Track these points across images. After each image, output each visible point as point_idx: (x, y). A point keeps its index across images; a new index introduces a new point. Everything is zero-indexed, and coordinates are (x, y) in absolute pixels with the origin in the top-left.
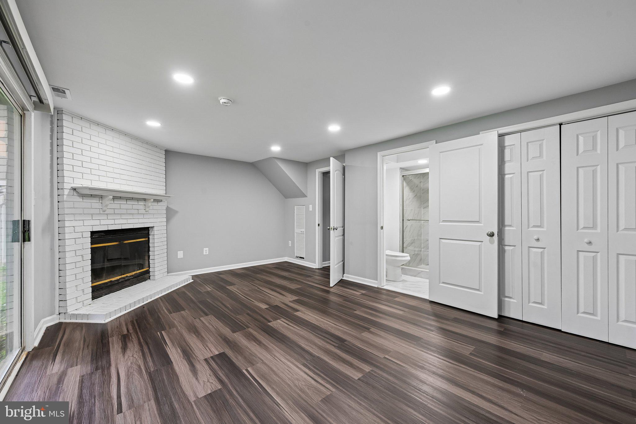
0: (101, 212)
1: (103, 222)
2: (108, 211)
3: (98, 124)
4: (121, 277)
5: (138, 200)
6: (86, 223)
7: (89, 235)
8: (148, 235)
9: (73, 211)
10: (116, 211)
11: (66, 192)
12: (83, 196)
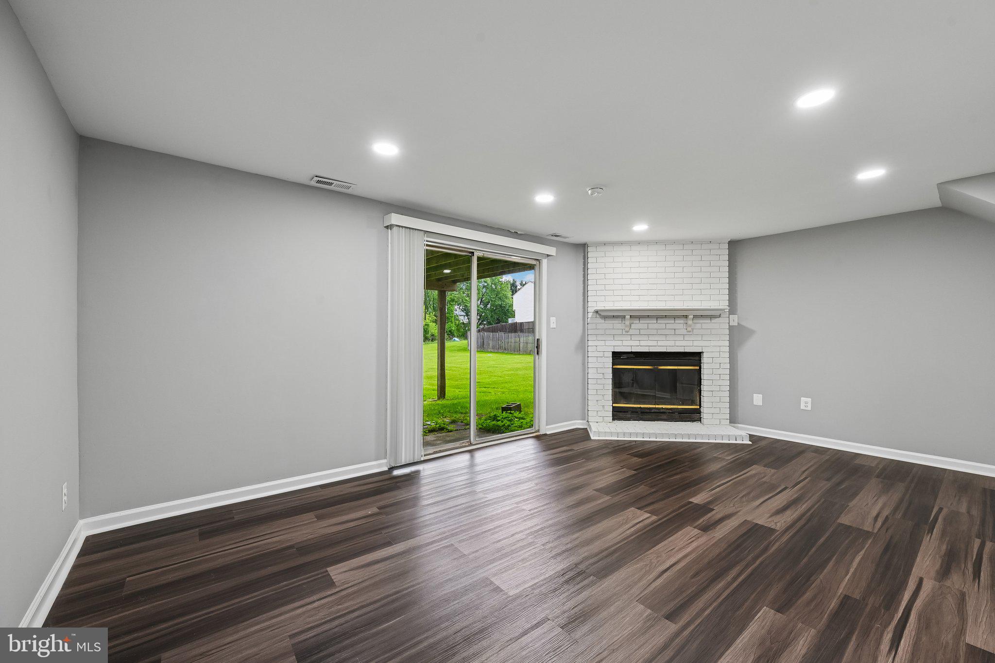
0: (624, 333)
1: (625, 343)
2: (631, 332)
3: (622, 243)
4: (654, 406)
5: (675, 317)
6: (608, 343)
7: (610, 355)
8: (699, 363)
9: (597, 332)
10: (642, 332)
11: (590, 315)
12: (605, 318)
